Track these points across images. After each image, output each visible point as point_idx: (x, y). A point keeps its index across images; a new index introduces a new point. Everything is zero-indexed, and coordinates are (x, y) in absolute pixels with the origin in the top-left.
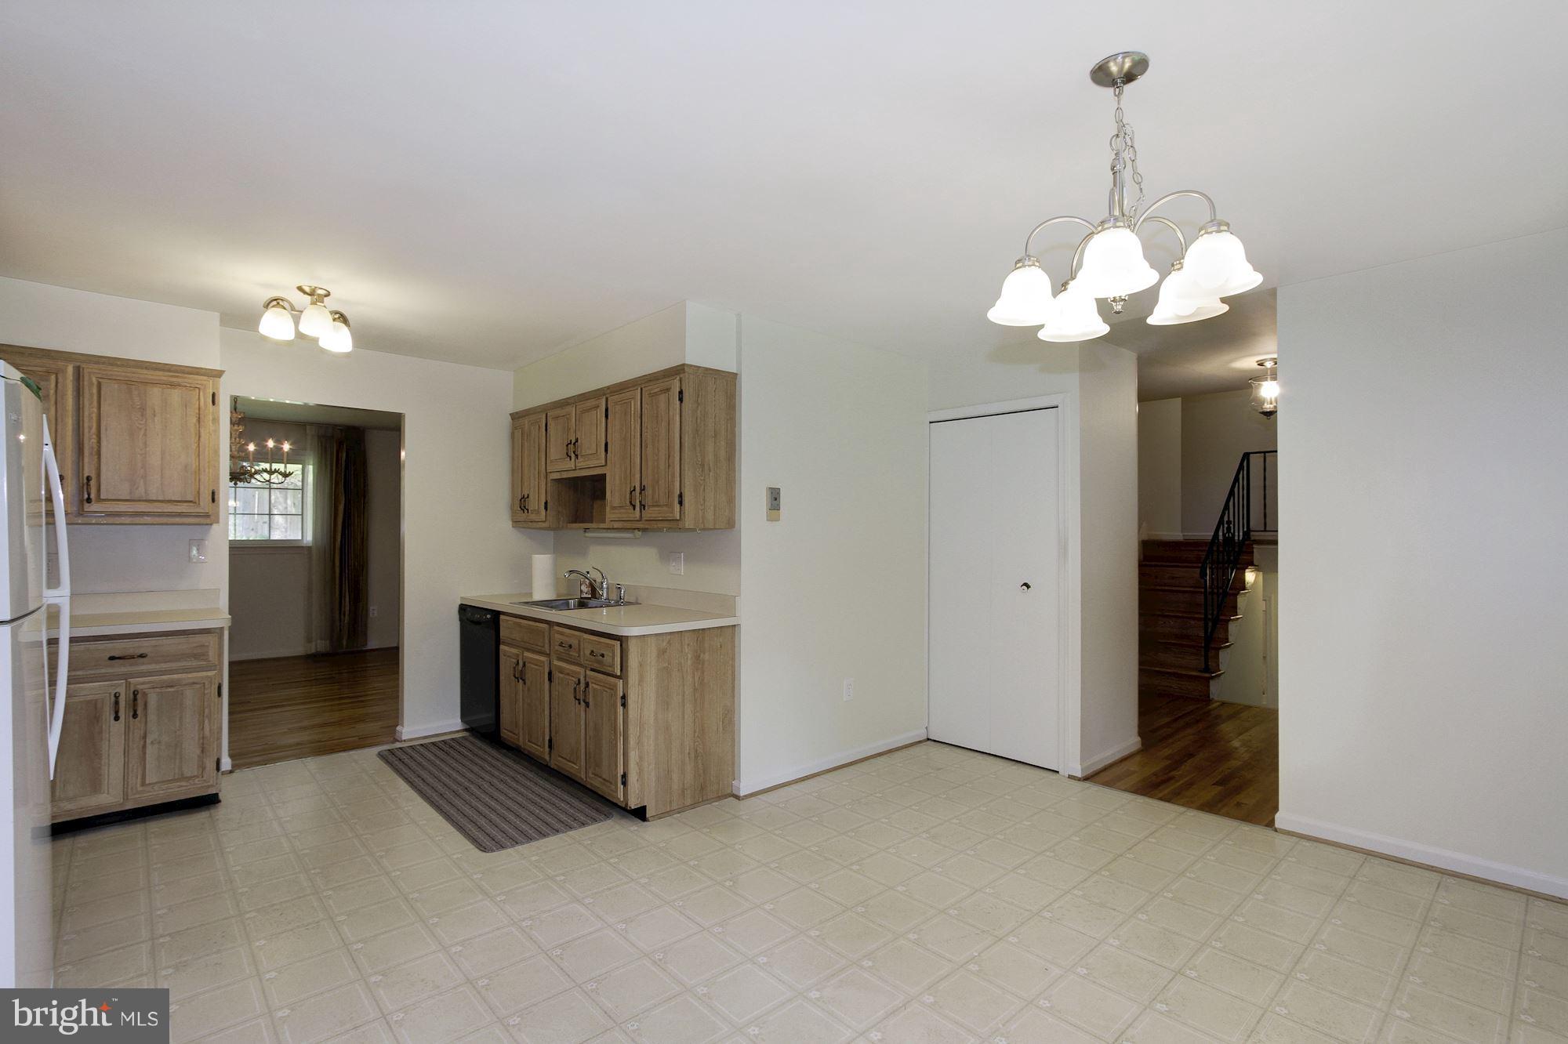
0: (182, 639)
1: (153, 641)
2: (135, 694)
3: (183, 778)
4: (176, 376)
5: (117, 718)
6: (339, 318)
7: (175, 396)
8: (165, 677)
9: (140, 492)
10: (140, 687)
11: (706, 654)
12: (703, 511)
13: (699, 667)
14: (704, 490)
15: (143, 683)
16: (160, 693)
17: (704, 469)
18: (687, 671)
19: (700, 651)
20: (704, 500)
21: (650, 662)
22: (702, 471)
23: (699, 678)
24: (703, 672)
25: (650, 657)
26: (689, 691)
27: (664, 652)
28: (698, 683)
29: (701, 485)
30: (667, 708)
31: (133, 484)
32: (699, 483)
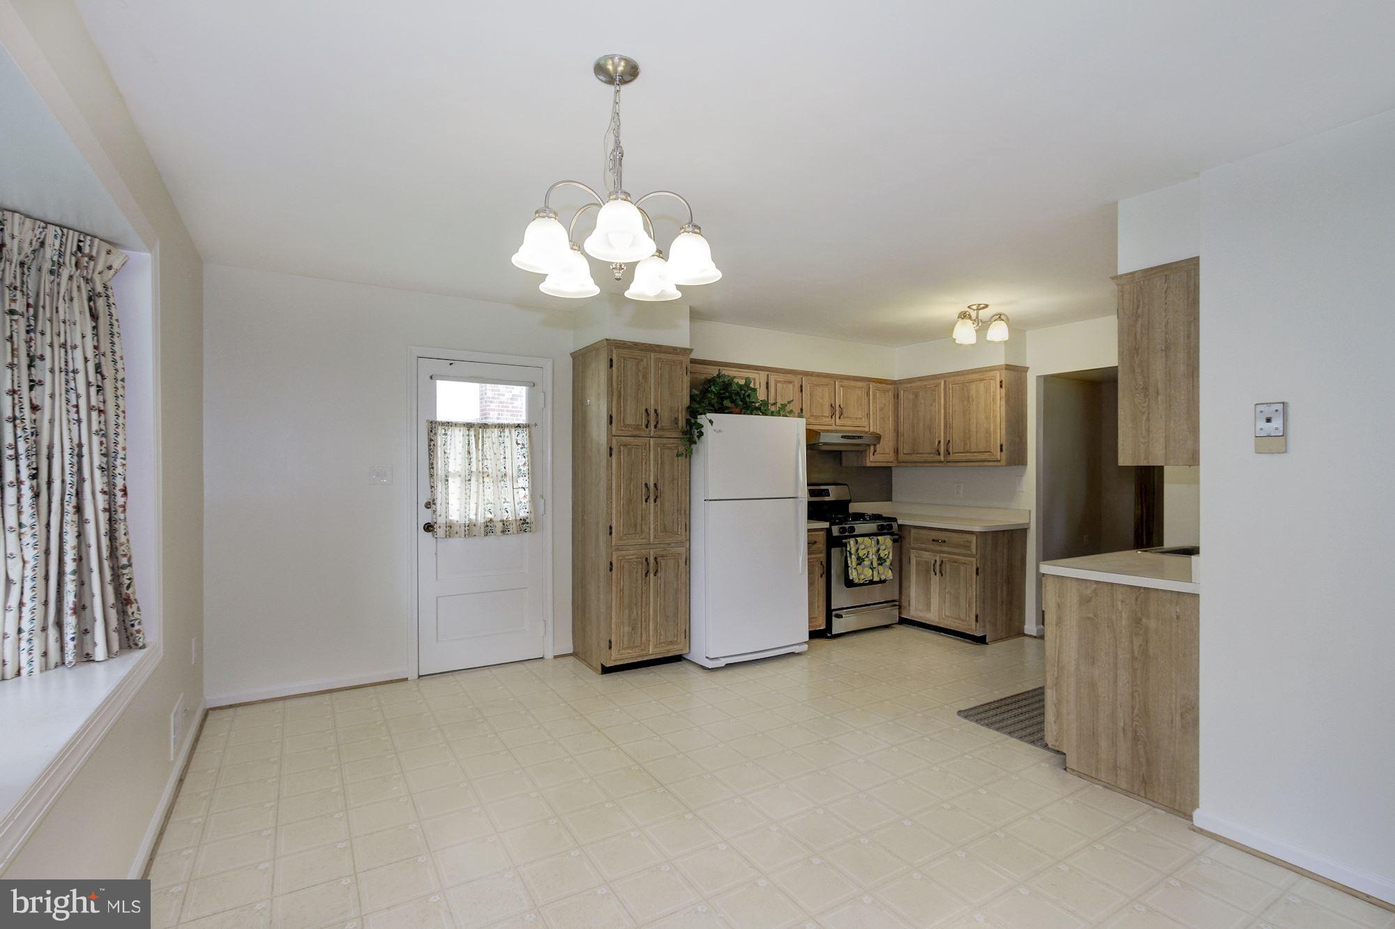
0: (959, 535)
1: (948, 534)
2: (942, 561)
3: (959, 618)
4: (982, 374)
5: (935, 574)
6: (999, 317)
7: (982, 385)
8: (953, 556)
9: (967, 448)
10: (944, 559)
11: (1150, 619)
12: (1146, 445)
13: (1141, 633)
14: (1148, 419)
15: (945, 558)
16: (951, 565)
17: (1147, 393)
18: (1121, 633)
19: (1142, 614)
20: (1148, 431)
21: (1071, 607)
22: (1146, 396)
23: (1140, 646)
24: (1147, 642)
25: (1071, 602)
26: (1123, 655)
27: (1089, 600)
28: (1139, 652)
29: (1144, 413)
30: (1093, 663)
31: (965, 444)
32: (1141, 411)
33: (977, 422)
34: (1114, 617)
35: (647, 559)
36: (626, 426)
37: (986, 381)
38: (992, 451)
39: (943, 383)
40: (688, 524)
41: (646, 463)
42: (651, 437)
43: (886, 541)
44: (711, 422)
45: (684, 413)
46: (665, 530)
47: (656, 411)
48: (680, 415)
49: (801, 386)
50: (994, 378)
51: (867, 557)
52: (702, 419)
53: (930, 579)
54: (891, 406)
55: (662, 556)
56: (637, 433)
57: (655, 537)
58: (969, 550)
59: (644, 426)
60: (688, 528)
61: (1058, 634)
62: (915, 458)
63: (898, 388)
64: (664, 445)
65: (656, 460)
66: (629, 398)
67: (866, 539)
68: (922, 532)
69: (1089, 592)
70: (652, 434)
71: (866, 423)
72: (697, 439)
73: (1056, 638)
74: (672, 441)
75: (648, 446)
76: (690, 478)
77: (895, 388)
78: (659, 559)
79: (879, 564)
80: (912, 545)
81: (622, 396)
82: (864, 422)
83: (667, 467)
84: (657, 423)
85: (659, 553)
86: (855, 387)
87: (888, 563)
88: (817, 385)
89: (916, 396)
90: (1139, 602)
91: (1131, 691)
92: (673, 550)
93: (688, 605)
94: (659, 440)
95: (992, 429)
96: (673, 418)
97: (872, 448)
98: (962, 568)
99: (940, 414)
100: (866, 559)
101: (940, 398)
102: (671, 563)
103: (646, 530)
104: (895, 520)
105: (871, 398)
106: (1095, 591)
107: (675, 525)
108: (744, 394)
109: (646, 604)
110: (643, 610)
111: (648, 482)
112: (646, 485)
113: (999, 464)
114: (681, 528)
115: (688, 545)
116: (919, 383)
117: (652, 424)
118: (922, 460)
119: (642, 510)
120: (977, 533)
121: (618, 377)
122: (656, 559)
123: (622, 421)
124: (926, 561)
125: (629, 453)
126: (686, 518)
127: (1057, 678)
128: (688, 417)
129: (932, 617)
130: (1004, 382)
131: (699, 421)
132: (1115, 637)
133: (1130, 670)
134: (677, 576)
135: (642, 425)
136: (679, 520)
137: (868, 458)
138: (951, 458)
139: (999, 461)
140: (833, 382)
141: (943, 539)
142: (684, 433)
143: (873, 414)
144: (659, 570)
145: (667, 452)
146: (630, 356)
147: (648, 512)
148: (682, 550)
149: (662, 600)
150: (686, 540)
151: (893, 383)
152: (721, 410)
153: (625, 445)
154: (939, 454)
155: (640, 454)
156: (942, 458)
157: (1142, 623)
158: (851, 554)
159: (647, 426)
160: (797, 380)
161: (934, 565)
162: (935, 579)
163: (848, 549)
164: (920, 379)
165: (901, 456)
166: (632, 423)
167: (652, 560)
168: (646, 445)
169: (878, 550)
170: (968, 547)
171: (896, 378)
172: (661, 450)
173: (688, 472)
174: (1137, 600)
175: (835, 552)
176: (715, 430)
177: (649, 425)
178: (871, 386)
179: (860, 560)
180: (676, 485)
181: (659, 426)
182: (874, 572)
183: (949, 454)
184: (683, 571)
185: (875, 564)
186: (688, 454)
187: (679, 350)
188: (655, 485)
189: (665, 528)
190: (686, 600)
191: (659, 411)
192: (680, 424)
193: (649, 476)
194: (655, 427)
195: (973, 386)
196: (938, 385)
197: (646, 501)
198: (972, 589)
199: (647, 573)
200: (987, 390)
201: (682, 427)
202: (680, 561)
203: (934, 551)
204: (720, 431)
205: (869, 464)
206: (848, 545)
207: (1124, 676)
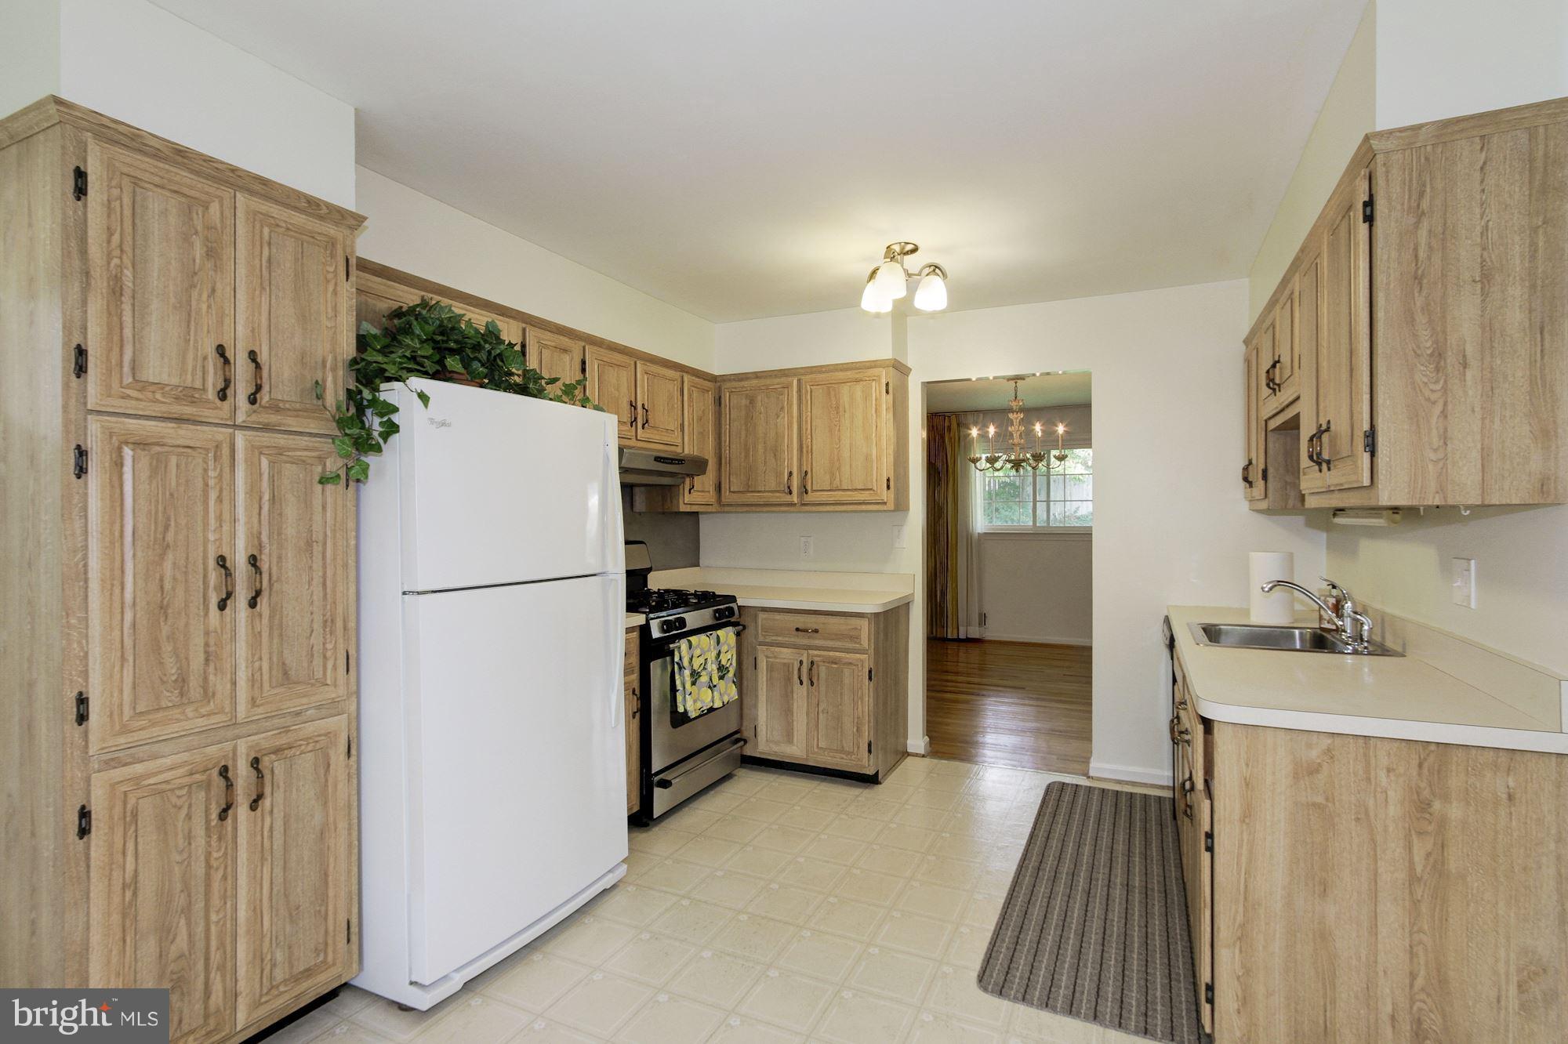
0: (842, 620)
1: (822, 618)
2: (812, 663)
3: (842, 751)
4: (859, 371)
5: (801, 683)
6: (934, 270)
7: (858, 389)
8: (831, 654)
9: (837, 482)
10: (816, 659)
11: (1451, 803)
12: (1441, 464)
13: (1430, 828)
14: (1444, 414)
15: (817, 656)
16: (827, 668)
17: (1442, 363)
18: (1386, 830)
19: (1433, 793)
20: (1445, 438)
21: (1274, 784)
22: (1437, 370)
23: (1429, 855)
24: (1443, 847)
25: (1274, 773)
26: (1391, 875)
27: (1313, 770)
28: (1425, 867)
29: (1434, 403)
30: (1324, 893)
31: (832, 475)
32: (1428, 400)
33: (851, 445)
34: (1371, 803)
35: (224, 772)
36: (143, 386)
37: (865, 383)
38: (875, 488)
39: (795, 382)
40: (352, 652)
41: (220, 499)
42: (235, 426)
43: (727, 635)
44: (423, 398)
45: (341, 373)
46: (286, 677)
47: (253, 356)
48: (330, 379)
49: (584, 363)
50: (877, 379)
51: (704, 669)
52: (392, 393)
53: (792, 692)
54: (710, 416)
55: (277, 751)
56: (188, 410)
57: (253, 702)
58: (856, 643)
59: (211, 394)
60: (350, 663)
61: (1245, 837)
62: (750, 498)
63: (720, 387)
64: (280, 451)
65: (253, 490)
66: (155, 305)
67: (703, 637)
68: (777, 616)
69: (1314, 754)
70: (240, 418)
71: (680, 440)
72: (381, 441)
73: (1240, 846)
74: (304, 441)
75: (226, 451)
76: (357, 538)
77: (717, 387)
78: (265, 762)
79: (721, 678)
80: (761, 639)
81: (128, 292)
82: (675, 438)
83: (291, 511)
84: (259, 388)
85: (265, 745)
86: (664, 377)
87: (731, 674)
88: (611, 365)
89: (752, 401)
90: (1425, 771)
91: (1407, 943)
92: (310, 729)
93: (355, 858)
94: (266, 439)
95: (874, 457)
96: (309, 384)
97: (688, 481)
98: (847, 672)
99: (792, 430)
100: (703, 673)
101: (790, 405)
102: (306, 763)
103: (220, 685)
104: (733, 599)
105: (686, 398)
106: (1328, 751)
107: (318, 661)
108: (489, 352)
109: (224, 898)
110: (214, 917)
111: (226, 552)
112: (222, 561)
113: (885, 508)
114: (335, 668)
115: (353, 707)
116: (754, 382)
117: (242, 389)
118: (761, 502)
119: (207, 633)
120: (869, 616)
121: (110, 232)
122: (255, 763)
123: (126, 369)
124: (784, 664)
125: (158, 467)
126: (347, 640)
127: (1243, 926)
128: (352, 385)
129: (795, 751)
130: (891, 385)
131: (382, 396)
132: (1373, 841)
133: (1407, 903)
134: (323, 796)
135: (204, 389)
136: (329, 646)
137: (681, 497)
138: (811, 497)
139: (885, 503)
140: (633, 363)
141: (815, 627)
142: (341, 423)
143: (689, 424)
144: (268, 790)
145: (289, 470)
146: (157, 180)
147: (227, 636)
148: (338, 723)
149: (278, 871)
150: (349, 695)
151: (713, 379)
152: (441, 374)
153: (140, 444)
154: (790, 493)
155: (200, 471)
156: (795, 498)
157: (1431, 810)
158: (681, 668)
159: (223, 395)
160: (576, 347)
161: (799, 669)
162: (800, 692)
163: (677, 659)
164: (757, 375)
165: (727, 497)
166: (164, 378)
167: (242, 772)
168: (218, 447)
169: (719, 654)
170: (855, 638)
171: (716, 373)
172: (272, 463)
173: (351, 525)
174: (1420, 766)
175: (656, 667)
176: (432, 421)
177: (230, 392)
178: (686, 379)
179: (695, 675)
180: (317, 556)
181: (264, 397)
182: (715, 693)
183: (806, 493)
184: (342, 776)
185: (715, 680)
186: (355, 477)
187: (324, 211)
188: (253, 561)
189: (285, 673)
190: (350, 846)
191: (263, 358)
192: (330, 399)
193: (233, 535)
194: (253, 400)
195: (845, 389)
196: (788, 387)
197: (222, 606)
198: (862, 702)
199: (225, 810)
200: (866, 397)
201: (338, 408)
202: (332, 753)
203: (795, 646)
204: (443, 424)
205: (683, 508)
206: (676, 653)
207: (1392, 915)
